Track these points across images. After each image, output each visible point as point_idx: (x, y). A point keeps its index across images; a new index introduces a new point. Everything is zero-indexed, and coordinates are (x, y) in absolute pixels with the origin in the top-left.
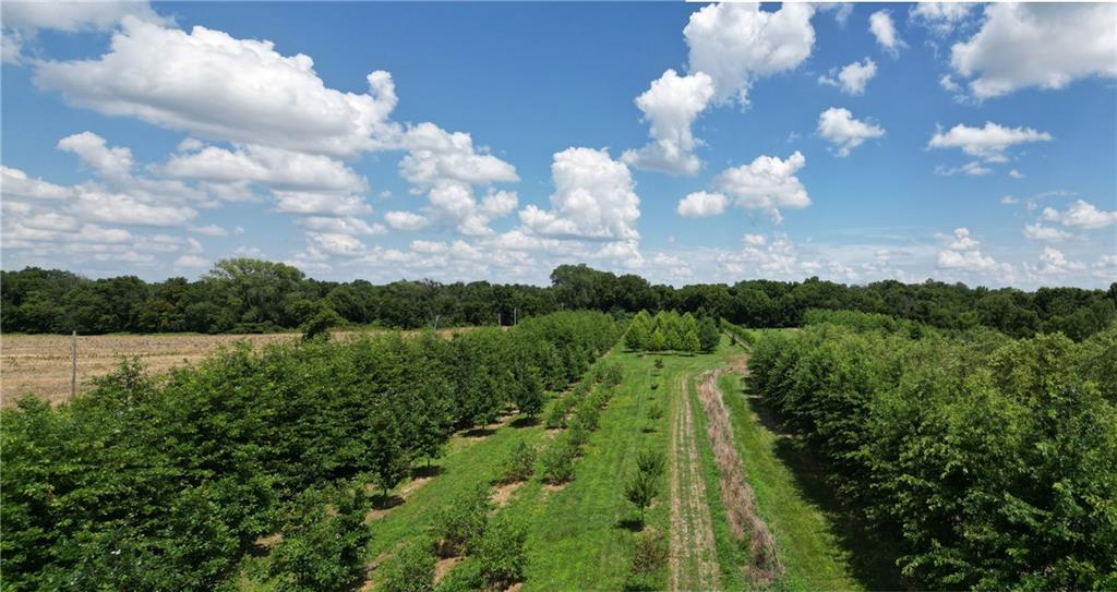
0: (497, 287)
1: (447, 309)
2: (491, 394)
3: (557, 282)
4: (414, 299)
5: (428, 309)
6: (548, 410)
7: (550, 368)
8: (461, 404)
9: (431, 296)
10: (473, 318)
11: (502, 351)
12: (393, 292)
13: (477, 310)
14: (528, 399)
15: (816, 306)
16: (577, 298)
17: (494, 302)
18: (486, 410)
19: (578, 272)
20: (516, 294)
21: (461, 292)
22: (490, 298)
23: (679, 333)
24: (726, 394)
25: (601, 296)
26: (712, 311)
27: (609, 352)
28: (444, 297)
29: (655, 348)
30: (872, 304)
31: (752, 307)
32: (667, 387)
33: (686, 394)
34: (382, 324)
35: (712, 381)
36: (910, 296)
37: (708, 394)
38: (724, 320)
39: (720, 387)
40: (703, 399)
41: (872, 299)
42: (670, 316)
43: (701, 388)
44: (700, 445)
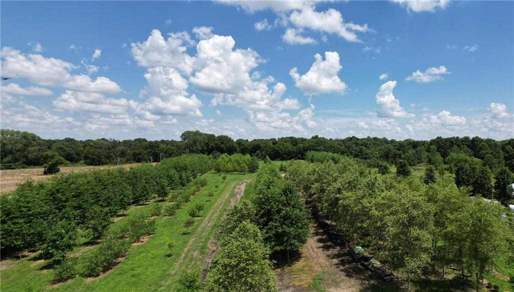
0: (151, 142)
1: (123, 154)
2: (146, 190)
3: (184, 139)
4: (104, 150)
5: (112, 154)
6: (170, 196)
7: (174, 181)
8: (134, 194)
9: (114, 147)
10: (137, 158)
11: (152, 175)
12: (92, 146)
13: (140, 154)
14: (162, 192)
15: (313, 150)
16: (195, 148)
17: (149, 150)
18: (144, 196)
19: (195, 135)
20: (162, 145)
21: (130, 145)
22: (146, 148)
23: (239, 164)
24: (248, 188)
25: (208, 146)
26: (263, 153)
27: (206, 174)
28: (121, 148)
29: (227, 172)
30: (338, 148)
31: (282, 151)
32: (224, 187)
33: (231, 188)
34: (85, 163)
35: (245, 184)
36: (357, 144)
37: (240, 188)
38: (268, 157)
39: (247, 186)
40: (236, 190)
41: (339, 146)
42: (236, 156)
43: (238, 186)
44: (225, 204)
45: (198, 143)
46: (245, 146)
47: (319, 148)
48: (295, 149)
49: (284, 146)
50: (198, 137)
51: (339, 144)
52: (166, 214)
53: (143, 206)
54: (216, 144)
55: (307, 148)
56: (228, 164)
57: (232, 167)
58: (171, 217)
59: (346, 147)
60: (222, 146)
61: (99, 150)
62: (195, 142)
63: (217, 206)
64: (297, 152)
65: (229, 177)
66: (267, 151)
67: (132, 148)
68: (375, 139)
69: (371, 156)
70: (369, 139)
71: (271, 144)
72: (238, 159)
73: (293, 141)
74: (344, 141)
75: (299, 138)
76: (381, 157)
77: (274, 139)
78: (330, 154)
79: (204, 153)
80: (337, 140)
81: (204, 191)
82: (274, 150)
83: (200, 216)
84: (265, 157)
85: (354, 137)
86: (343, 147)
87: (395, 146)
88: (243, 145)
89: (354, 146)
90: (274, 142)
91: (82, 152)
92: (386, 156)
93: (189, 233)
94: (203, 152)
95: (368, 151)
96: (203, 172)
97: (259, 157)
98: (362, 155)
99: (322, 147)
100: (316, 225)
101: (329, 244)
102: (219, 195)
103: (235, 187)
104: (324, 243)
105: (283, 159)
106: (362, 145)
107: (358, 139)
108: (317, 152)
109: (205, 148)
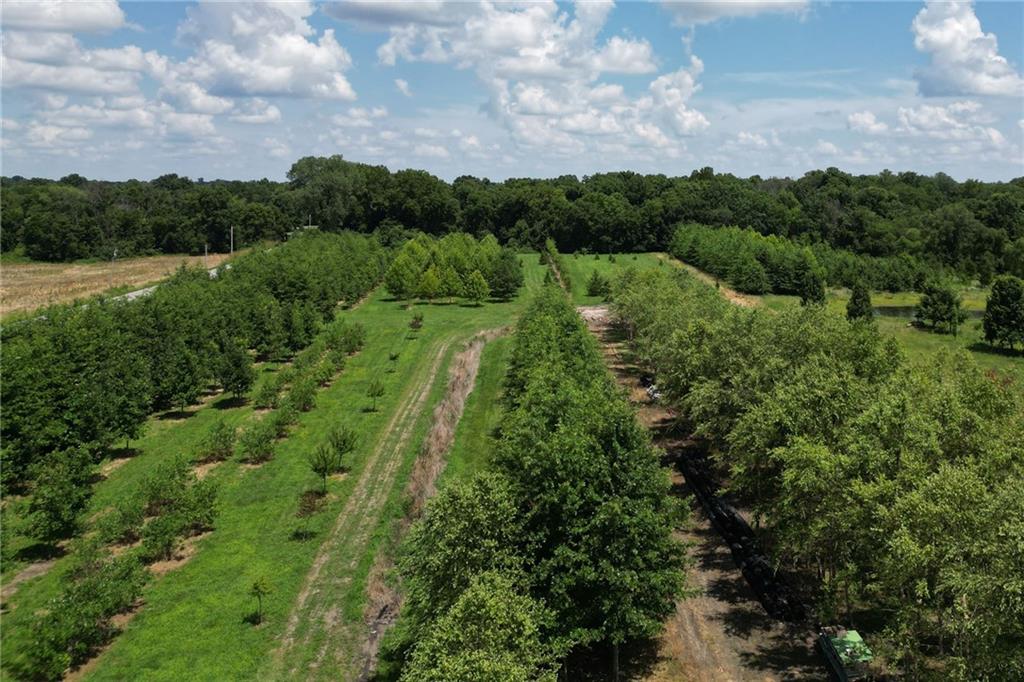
2: (191, 372)
6: (257, 388)
8: (157, 382)
14: (234, 376)
18: (185, 389)
19: (330, 169)
20: (237, 203)
21: (147, 200)
22: (191, 210)
23: (461, 271)
24: (488, 364)
25: (366, 205)
26: (538, 226)
27: (362, 301)
28: (122, 208)
29: (425, 295)
30: (781, 215)
31: (597, 222)
32: (418, 355)
33: (437, 365)
34: (27, 254)
35: (479, 346)
36: (843, 200)
37: (463, 365)
38: (551, 243)
39: (486, 355)
40: (453, 371)
41: (781, 207)
42: (454, 244)
43: (459, 357)
44: (419, 425)
45: (339, 197)
46: (480, 203)
47: (716, 212)
48: (636, 214)
49: (602, 205)
50: (338, 177)
51: (782, 200)
52: (247, 455)
53: (182, 420)
54: (392, 199)
55: (679, 212)
56: (429, 271)
57: (438, 282)
58: (258, 466)
59: (806, 209)
60: (411, 202)
61: (63, 217)
62: (329, 192)
63: (393, 432)
64: (643, 226)
65: (432, 315)
66: (550, 222)
67: (150, 209)
68: (909, 179)
69: (894, 244)
70: (885, 179)
71: (564, 198)
72: (460, 255)
73: (632, 187)
74: (798, 189)
75: (649, 177)
76: (929, 248)
77: (572, 179)
78: (753, 236)
79: (355, 228)
80: (775, 183)
81: (357, 369)
82: (570, 220)
83: (342, 470)
84: (542, 241)
85: (833, 172)
86: (797, 209)
87: (981, 207)
88: (474, 201)
89: (833, 207)
90: (571, 188)
91: (20, 220)
92: (949, 248)
93: (313, 535)
94: (351, 223)
95: (882, 225)
96: (353, 297)
97: (525, 243)
98: (861, 239)
99: (726, 210)
100: (706, 525)
101: (749, 606)
102: (400, 388)
103: (447, 360)
104: (731, 599)
105: (599, 249)
106: (862, 202)
107: (847, 180)
108: (706, 230)
109: (360, 210)
